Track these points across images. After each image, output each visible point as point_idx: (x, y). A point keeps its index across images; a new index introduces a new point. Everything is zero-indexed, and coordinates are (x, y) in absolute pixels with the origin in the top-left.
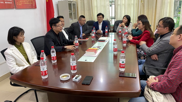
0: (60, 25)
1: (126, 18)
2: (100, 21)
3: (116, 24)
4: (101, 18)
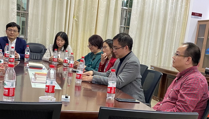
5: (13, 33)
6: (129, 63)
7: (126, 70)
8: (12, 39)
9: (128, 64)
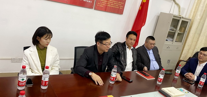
0: (107, 44)
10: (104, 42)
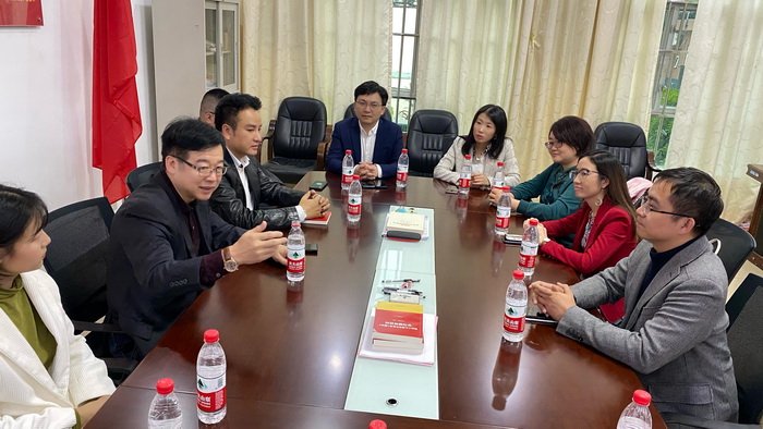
1: (489, 121)
2: (369, 121)
3: (417, 126)
4: (373, 104)
5: (368, 109)
6: (686, 288)
7: (673, 312)
8: (368, 124)
9: (678, 289)
10: (194, 156)
